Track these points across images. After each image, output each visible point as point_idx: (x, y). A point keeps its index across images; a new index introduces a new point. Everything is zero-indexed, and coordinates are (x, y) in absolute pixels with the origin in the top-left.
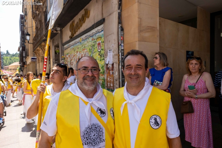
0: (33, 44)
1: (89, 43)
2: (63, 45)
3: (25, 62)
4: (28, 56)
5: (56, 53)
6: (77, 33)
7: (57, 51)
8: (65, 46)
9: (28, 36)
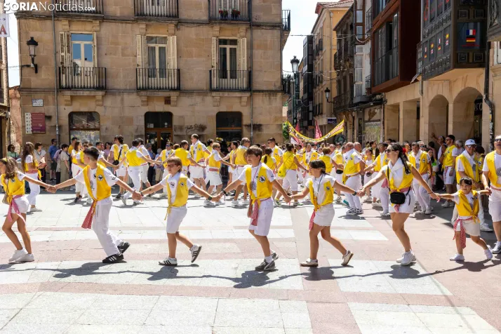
0: (333, 103)
3: (311, 121)
4: (322, 114)
6: (372, 119)
8: (366, 124)
9: (327, 94)
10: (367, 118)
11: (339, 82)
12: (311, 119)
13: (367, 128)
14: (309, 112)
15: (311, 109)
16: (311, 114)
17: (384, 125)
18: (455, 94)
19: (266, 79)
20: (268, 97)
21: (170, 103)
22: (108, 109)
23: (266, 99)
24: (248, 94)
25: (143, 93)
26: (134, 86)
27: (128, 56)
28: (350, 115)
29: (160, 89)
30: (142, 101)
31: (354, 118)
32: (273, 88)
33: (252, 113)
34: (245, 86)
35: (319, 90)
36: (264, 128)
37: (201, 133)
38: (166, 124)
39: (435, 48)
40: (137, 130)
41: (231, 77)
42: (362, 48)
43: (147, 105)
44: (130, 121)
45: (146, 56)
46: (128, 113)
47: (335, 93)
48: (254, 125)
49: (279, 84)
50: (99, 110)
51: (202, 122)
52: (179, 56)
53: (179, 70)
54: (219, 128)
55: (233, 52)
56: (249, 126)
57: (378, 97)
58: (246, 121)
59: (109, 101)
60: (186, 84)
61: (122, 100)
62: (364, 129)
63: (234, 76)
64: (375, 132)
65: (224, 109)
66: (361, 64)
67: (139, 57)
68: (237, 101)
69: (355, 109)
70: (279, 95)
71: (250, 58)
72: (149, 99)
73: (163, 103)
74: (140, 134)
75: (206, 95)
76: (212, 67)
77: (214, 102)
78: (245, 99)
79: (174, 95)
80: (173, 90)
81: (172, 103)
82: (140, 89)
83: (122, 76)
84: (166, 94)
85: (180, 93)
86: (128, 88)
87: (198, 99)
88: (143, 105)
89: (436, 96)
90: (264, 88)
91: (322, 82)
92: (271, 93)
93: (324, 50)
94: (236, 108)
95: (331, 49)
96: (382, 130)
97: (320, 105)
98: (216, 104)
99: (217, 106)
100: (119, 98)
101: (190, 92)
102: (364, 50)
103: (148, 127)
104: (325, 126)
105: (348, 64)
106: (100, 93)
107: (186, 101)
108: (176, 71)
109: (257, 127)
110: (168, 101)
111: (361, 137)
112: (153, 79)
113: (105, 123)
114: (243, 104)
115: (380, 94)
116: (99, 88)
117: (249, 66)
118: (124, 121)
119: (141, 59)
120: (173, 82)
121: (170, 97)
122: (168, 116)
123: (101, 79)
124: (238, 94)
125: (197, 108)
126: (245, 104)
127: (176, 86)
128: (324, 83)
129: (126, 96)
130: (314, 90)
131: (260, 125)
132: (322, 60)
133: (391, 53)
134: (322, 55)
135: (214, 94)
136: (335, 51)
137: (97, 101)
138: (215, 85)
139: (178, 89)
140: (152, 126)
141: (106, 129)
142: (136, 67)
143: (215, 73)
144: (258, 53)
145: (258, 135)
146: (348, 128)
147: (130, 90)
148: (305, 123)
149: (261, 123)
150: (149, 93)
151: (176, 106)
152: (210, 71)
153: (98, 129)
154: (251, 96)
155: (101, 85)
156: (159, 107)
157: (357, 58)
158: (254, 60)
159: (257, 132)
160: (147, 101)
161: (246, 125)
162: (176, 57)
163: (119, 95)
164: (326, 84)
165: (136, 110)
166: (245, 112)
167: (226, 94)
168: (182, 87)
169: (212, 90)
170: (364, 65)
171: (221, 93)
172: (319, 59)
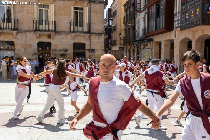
0: (123, 40)
1: (147, 52)
2: (141, 49)
3: (110, 48)
4: (116, 45)
5: (137, 50)
6: (145, 48)
7: (138, 50)
8: (142, 50)
9: (120, 35)
10: (142, 47)
11: (126, 30)
12: (110, 47)
13: (142, 52)
14: (109, 44)
15: (110, 42)
16: (110, 45)
17: (152, 51)
18: (196, 37)
19: (96, 28)
20: (98, 36)
21: (50, 38)
22: (19, 40)
23: (97, 37)
24: (88, 35)
25: (37, 32)
26: (32, 29)
27: (30, 13)
28: (132, 46)
29: (46, 30)
30: (37, 36)
31: (134, 47)
32: (100, 32)
33: (90, 44)
34: (87, 30)
35: (114, 33)
36: (96, 51)
37: (65, 53)
38: (48, 48)
39: (190, 15)
40: (33, 51)
41: (80, 26)
42: (140, 15)
43: (39, 38)
44: (30, 46)
45: (38, 14)
46: (29, 42)
47: (123, 35)
48: (91, 50)
49: (103, 30)
50: (14, 40)
51: (66, 47)
52: (55, 15)
53: (55, 22)
54: (74, 51)
55: (81, 14)
56: (88, 50)
57: (149, 38)
58: (87, 47)
59: (19, 36)
60: (58, 29)
61: (26, 35)
62: (141, 52)
63: (81, 25)
64: (147, 54)
65: (76, 41)
66: (139, 22)
67: (35, 14)
68: (83, 37)
69: (136, 43)
70: (103, 35)
71: (90, 17)
72: (40, 35)
73: (47, 37)
74: (35, 53)
75: (68, 35)
76: (71, 21)
77: (72, 38)
78: (87, 37)
79: (52, 34)
80: (52, 31)
81: (51, 38)
82: (35, 30)
83: (26, 23)
84: (49, 33)
85: (56, 33)
86: (29, 29)
87: (64, 36)
88: (36, 38)
89: (184, 38)
90: (96, 32)
91: (116, 30)
92: (99, 34)
93: (117, 15)
94: (82, 41)
95: (121, 15)
96: (151, 53)
97: (115, 41)
98: (73, 39)
99: (74, 40)
100: (24, 35)
101: (60, 33)
102: (140, 16)
103: (39, 49)
104: (118, 50)
105: (131, 22)
106: (15, 32)
107: (58, 37)
108: (53, 22)
109: (93, 51)
110: (49, 36)
111: (139, 56)
112: (42, 25)
113: (17, 47)
114: (86, 39)
115: (150, 36)
116: (14, 29)
117: (89, 21)
118: (27, 46)
119: (36, 15)
120: (52, 27)
121: (50, 35)
122: (49, 44)
123: (15, 25)
124: (83, 34)
125: (64, 40)
126: (87, 39)
127: (53, 29)
128: (117, 31)
129: (28, 34)
130: (112, 34)
131: (94, 50)
132: (116, 20)
133: (159, 17)
134: (116, 17)
135: (72, 34)
136: (123, 16)
137: (13, 35)
138: (72, 30)
139: (55, 31)
140: (41, 49)
141: (18, 50)
142: (33, 19)
143: (73, 24)
144: (93, 15)
145: (93, 55)
146: (131, 52)
147: (30, 30)
148: (107, 49)
149: (94, 49)
150: (40, 33)
151: (53, 39)
152: (70, 23)
153: (14, 50)
154: (90, 35)
155: (15, 28)
156: (45, 40)
157: (137, 19)
158: (91, 18)
159: (93, 53)
160: (39, 36)
161: (87, 50)
162: (53, 15)
163: (24, 33)
164: (118, 31)
165: (33, 41)
166: (87, 43)
167: (78, 34)
168: (56, 30)
169: (71, 32)
170: (140, 22)
171: (76, 34)
172: (114, 19)
